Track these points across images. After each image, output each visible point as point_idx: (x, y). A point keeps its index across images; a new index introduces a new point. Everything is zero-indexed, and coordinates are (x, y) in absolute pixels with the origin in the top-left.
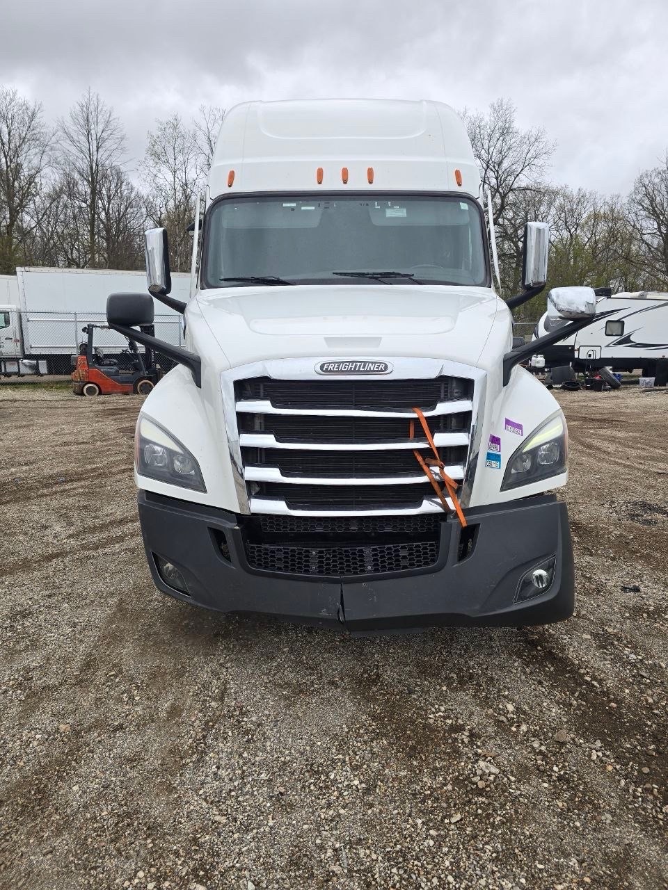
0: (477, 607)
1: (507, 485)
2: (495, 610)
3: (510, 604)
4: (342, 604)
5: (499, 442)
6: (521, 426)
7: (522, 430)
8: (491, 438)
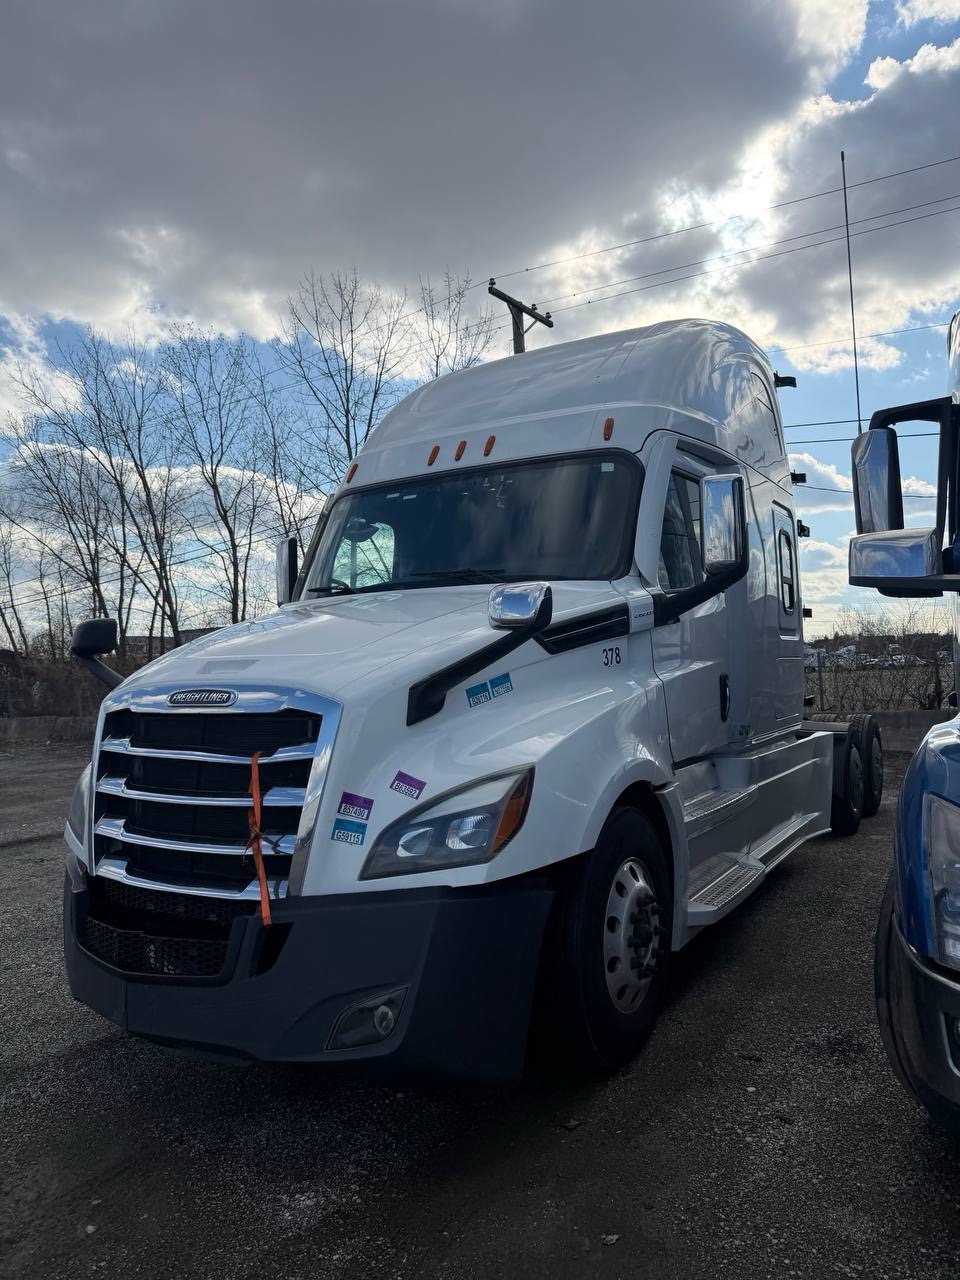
1: (368, 873)
5: (368, 804)
6: (424, 784)
7: (421, 790)
8: (348, 799)
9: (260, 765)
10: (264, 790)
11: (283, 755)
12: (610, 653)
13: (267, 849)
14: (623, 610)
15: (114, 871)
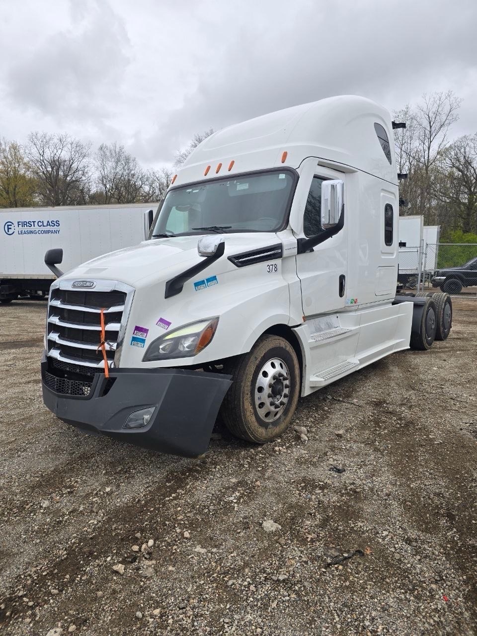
0: (101, 425)
1: (146, 359)
2: (110, 429)
3: (119, 429)
4: (57, 408)
5: (146, 331)
6: (170, 323)
7: (169, 326)
8: (138, 329)
9: (104, 314)
10: (106, 323)
11: (113, 309)
12: (271, 267)
13: (107, 347)
14: (280, 246)
15: (55, 354)
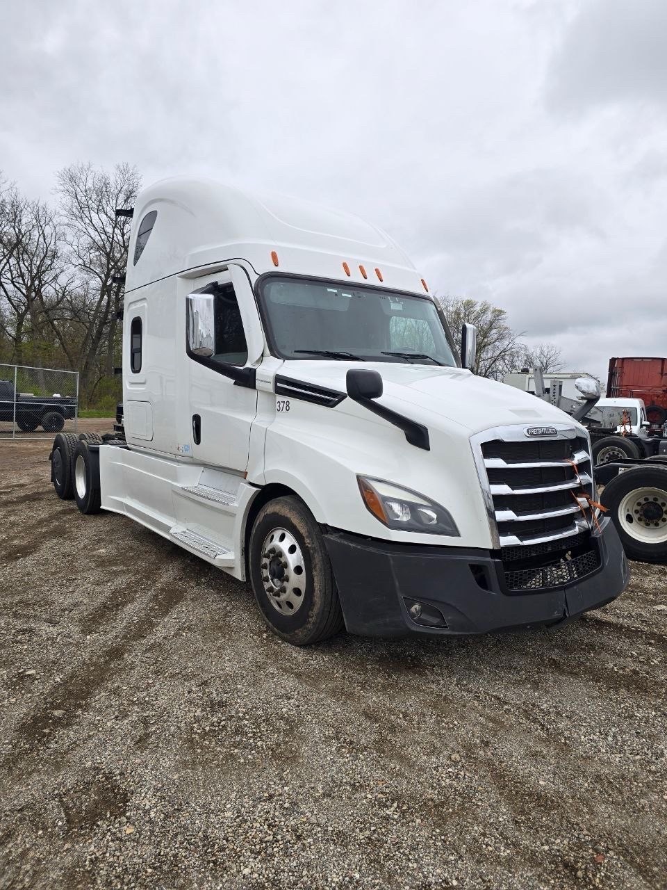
4: (567, 605)
